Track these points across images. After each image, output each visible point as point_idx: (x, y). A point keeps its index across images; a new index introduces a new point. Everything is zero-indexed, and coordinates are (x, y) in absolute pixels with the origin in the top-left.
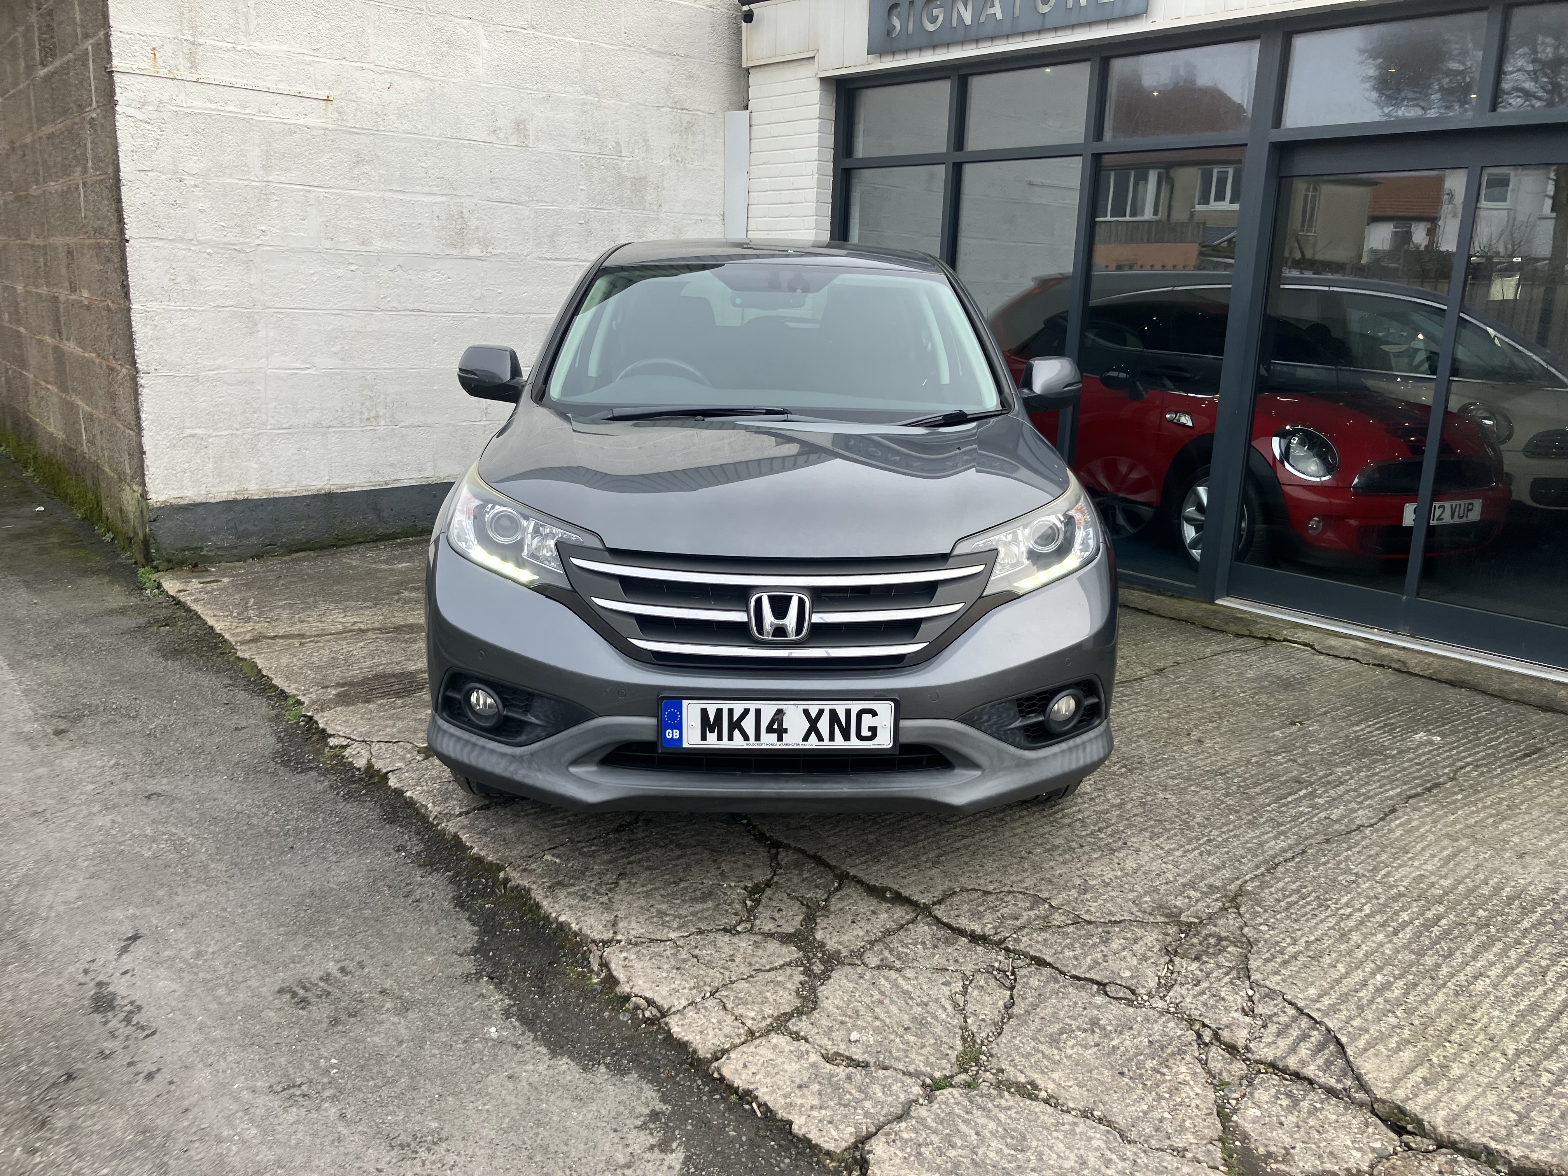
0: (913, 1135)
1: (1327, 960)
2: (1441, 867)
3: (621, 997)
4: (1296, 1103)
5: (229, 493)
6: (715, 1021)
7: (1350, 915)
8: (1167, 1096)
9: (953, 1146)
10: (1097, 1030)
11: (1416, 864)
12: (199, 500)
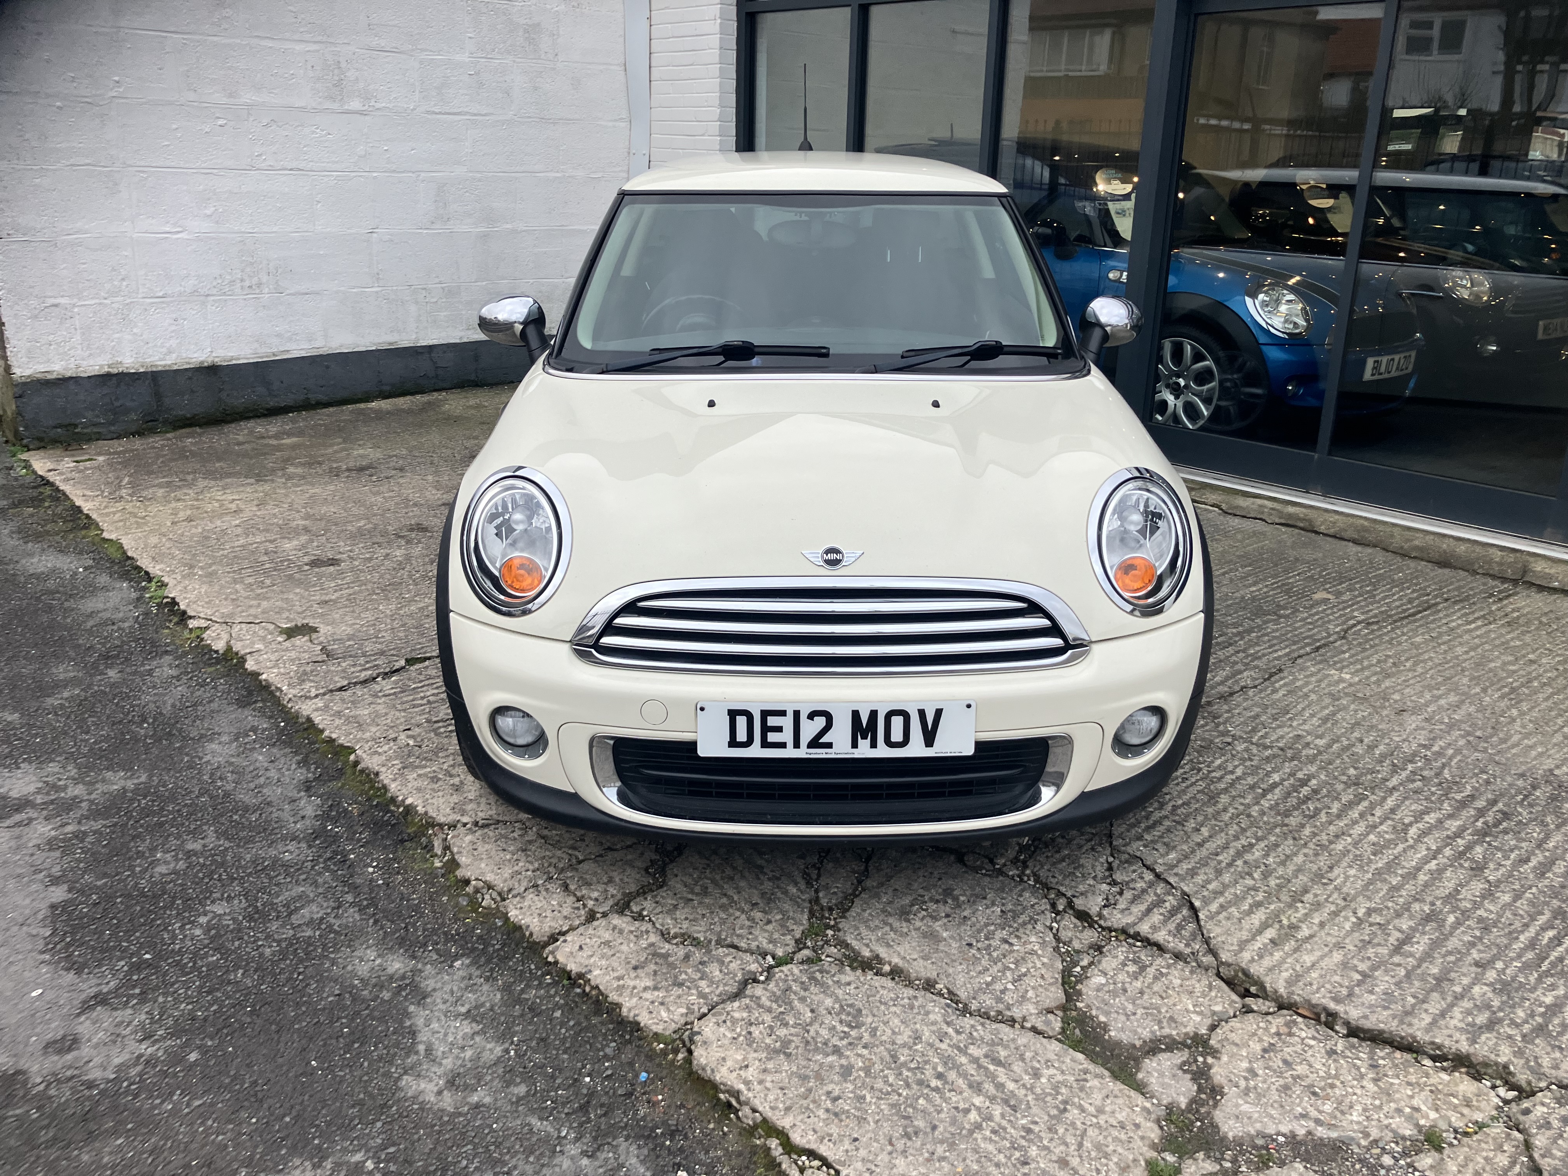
0: (745, 1015)
1: (1191, 824)
2: (1319, 726)
3: (460, 881)
4: (1143, 968)
5: (102, 366)
6: (555, 903)
7: (1222, 777)
8: (1012, 966)
9: (786, 1025)
10: (950, 901)
11: (1295, 724)
12: (69, 374)
